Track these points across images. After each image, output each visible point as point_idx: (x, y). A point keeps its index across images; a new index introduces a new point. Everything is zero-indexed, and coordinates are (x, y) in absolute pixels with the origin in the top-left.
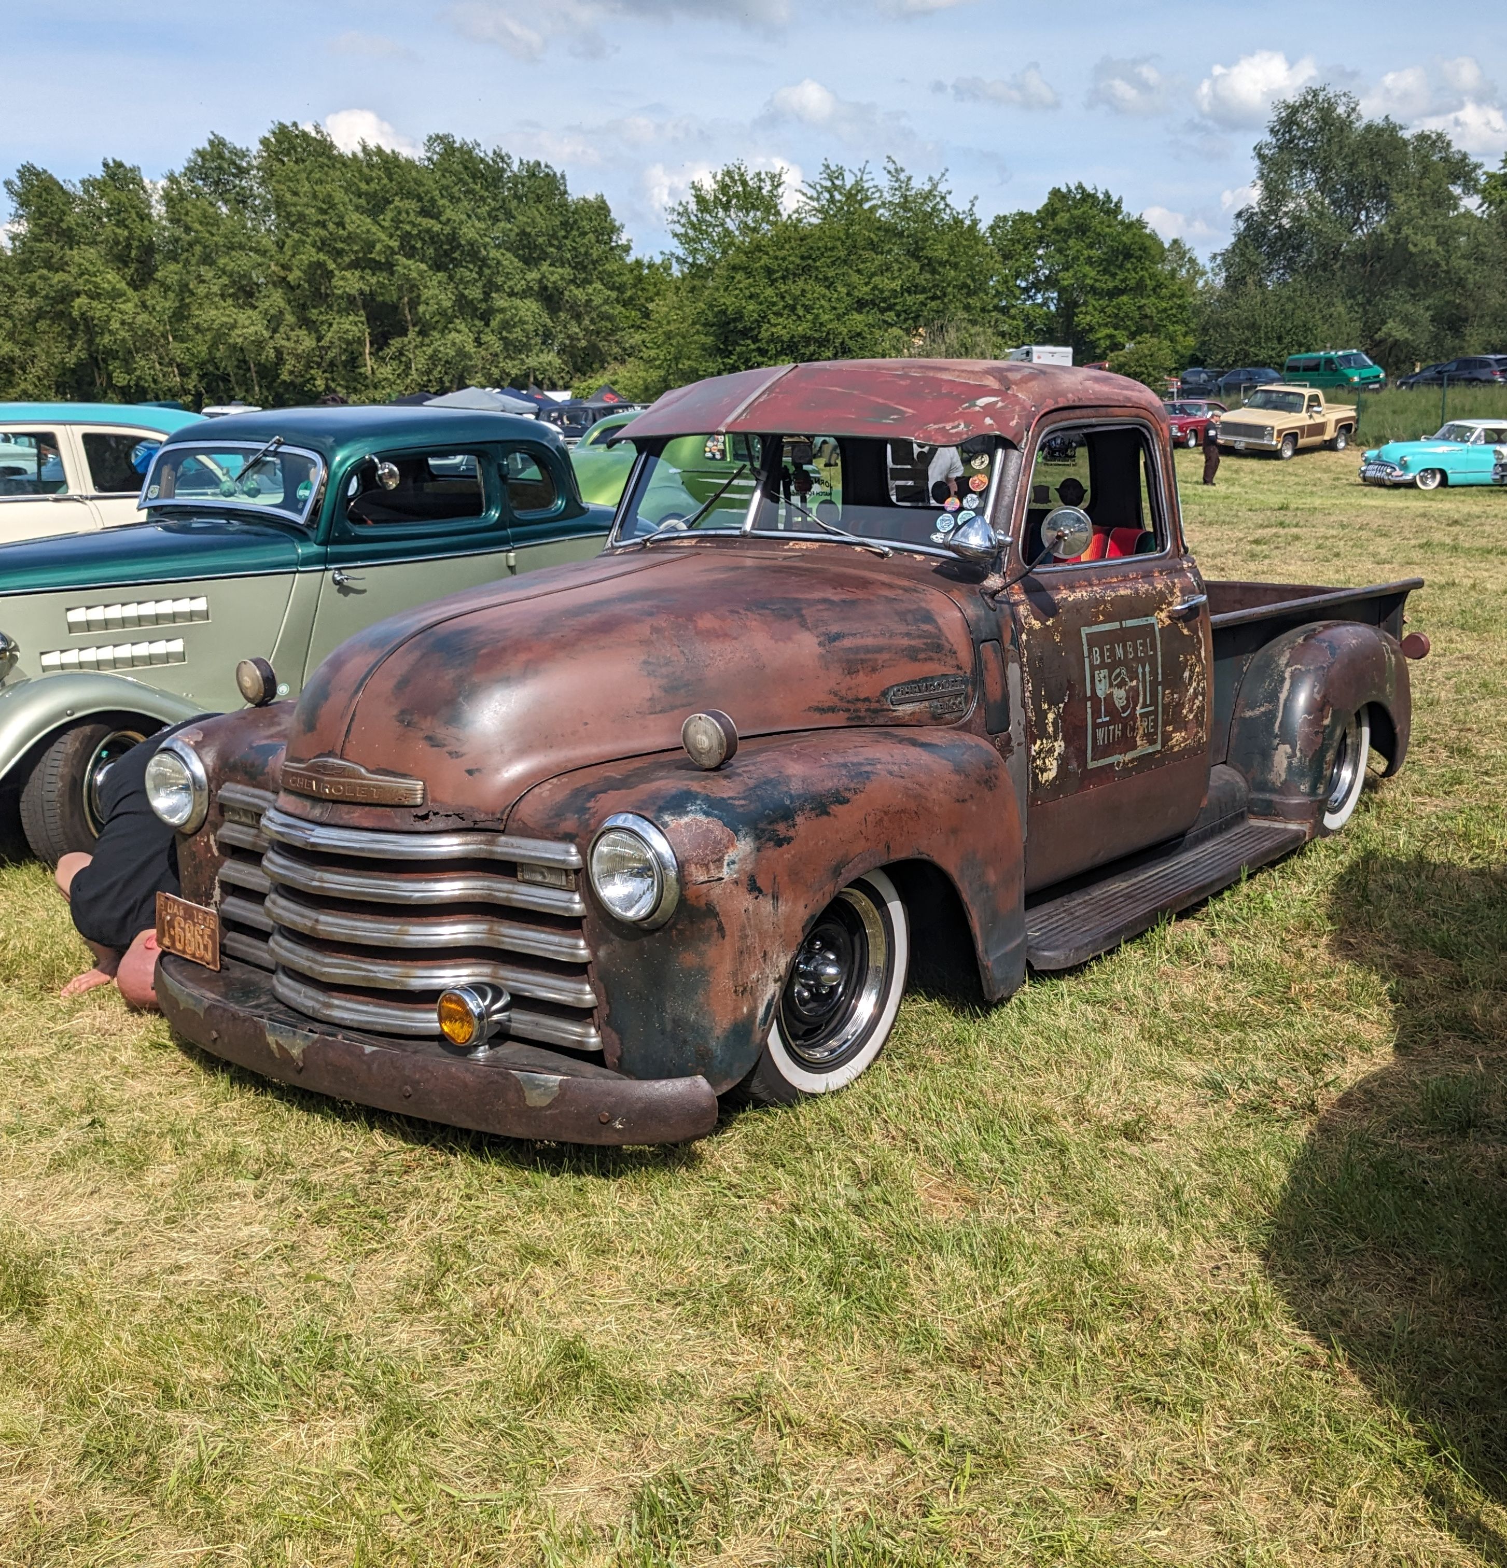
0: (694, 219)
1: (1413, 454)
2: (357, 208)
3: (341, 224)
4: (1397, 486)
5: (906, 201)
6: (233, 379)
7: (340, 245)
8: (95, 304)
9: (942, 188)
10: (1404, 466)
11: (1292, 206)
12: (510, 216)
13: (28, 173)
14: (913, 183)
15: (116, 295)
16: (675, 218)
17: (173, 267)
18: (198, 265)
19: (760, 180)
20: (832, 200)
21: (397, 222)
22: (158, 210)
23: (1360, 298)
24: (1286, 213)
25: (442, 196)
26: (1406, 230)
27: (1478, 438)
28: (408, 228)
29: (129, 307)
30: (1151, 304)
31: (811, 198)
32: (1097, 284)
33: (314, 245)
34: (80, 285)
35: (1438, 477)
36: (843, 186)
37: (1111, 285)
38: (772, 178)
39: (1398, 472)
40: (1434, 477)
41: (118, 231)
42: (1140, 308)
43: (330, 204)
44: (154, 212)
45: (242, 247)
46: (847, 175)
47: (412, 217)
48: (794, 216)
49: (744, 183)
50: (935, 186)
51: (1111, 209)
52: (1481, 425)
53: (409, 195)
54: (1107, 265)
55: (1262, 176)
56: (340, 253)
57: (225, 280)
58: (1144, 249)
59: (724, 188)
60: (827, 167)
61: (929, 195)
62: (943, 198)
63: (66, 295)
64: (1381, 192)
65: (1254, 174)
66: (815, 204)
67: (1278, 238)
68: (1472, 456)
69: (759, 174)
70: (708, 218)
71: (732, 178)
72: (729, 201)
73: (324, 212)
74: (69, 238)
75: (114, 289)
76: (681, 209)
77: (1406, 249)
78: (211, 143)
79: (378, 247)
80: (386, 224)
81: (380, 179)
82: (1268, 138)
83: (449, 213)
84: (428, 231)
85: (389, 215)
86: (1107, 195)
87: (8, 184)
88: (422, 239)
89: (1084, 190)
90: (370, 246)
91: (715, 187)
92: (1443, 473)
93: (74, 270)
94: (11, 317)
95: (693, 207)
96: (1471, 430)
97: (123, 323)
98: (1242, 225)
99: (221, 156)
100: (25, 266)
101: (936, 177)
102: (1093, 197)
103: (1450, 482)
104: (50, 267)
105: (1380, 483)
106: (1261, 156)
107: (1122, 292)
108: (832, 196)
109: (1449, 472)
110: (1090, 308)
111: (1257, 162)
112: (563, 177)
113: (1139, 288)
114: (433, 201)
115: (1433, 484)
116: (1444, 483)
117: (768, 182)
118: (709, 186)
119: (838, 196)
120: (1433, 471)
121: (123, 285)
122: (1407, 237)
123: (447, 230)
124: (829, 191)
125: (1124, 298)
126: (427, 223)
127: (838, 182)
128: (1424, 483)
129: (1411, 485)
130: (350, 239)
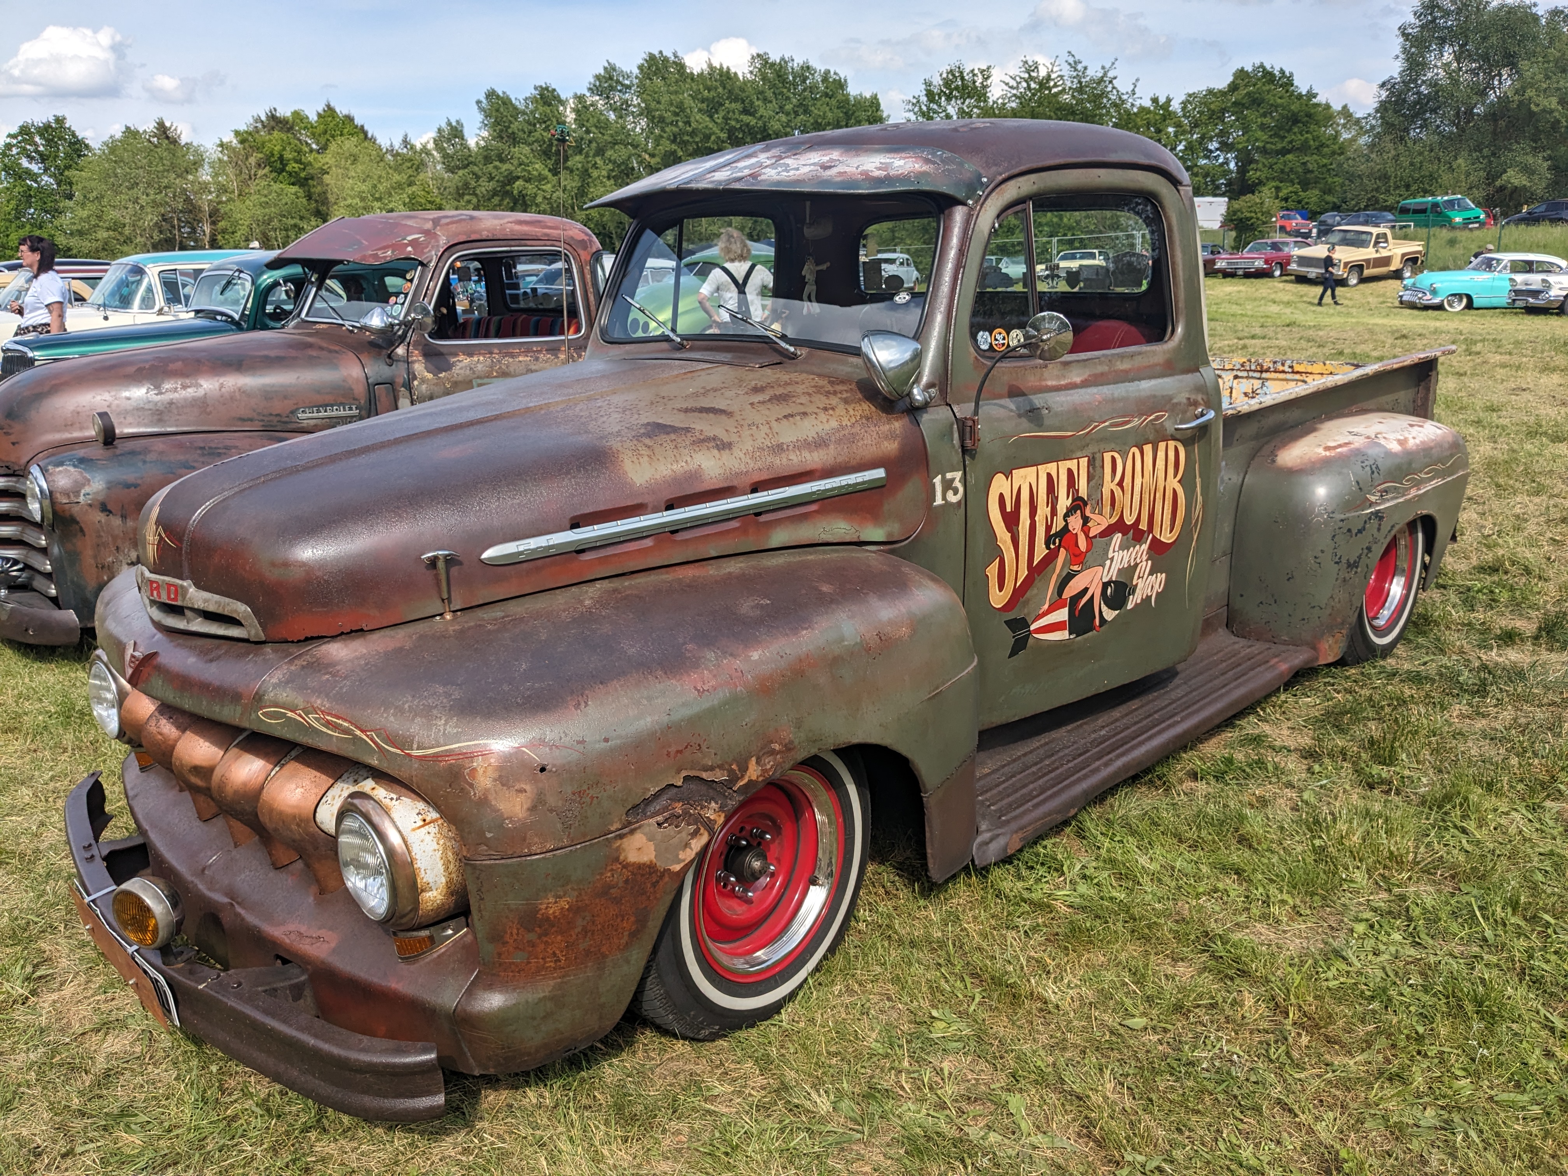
0: (924, 108)
1: (1442, 282)
2: (700, 110)
3: (688, 123)
4: (1426, 308)
5: (1081, 87)
6: (614, 236)
7: (686, 138)
8: (527, 185)
9: (1111, 74)
10: (1434, 292)
11: (1430, 75)
12: (806, 111)
13: (491, 94)
14: (1088, 72)
15: (541, 178)
16: (910, 107)
17: (578, 158)
18: (594, 156)
19: (974, 75)
20: (1029, 87)
21: (726, 119)
22: (570, 117)
23: (1486, 152)
24: (1424, 82)
25: (758, 99)
26: (1530, 93)
27: (1505, 268)
28: (733, 123)
29: (548, 187)
30: (1312, 161)
31: (1012, 87)
32: (1268, 146)
33: (668, 139)
34: (519, 172)
35: (1465, 301)
36: (1037, 77)
37: (1279, 146)
38: (982, 71)
39: (1429, 296)
40: (1461, 300)
41: (545, 134)
42: (1304, 164)
43: (681, 106)
44: (568, 120)
45: (621, 142)
46: (1041, 68)
47: (737, 116)
48: (1000, 101)
49: (963, 79)
50: (1105, 74)
51: (1286, 82)
52: (1507, 257)
53: (736, 100)
54: (1278, 132)
55: (1405, 51)
56: (686, 143)
57: (610, 166)
58: (1309, 115)
59: (947, 83)
60: (1026, 62)
61: (1101, 80)
62: (1111, 82)
63: (511, 179)
64: (1510, 60)
65: (1398, 50)
66: (1014, 92)
67: (1416, 103)
68: (1496, 283)
69: (972, 71)
70: (935, 107)
71: (954, 75)
72: (951, 93)
73: (676, 114)
74: (514, 140)
75: (540, 174)
76: (915, 101)
77: (1530, 109)
78: (605, 69)
79: (713, 138)
80: (719, 121)
81: (716, 88)
82: (1412, 19)
83: (762, 112)
84: (748, 125)
85: (722, 114)
86: (1282, 72)
87: (479, 102)
88: (744, 132)
89: (1264, 69)
90: (707, 137)
91: (941, 83)
92: (1469, 297)
93: (515, 162)
94: (476, 195)
95: (924, 99)
96: (1499, 261)
97: (545, 198)
98: (1384, 94)
99: (611, 78)
100: (487, 159)
101: (1107, 66)
102: (1271, 74)
103: (1475, 305)
104: (502, 161)
105: (1412, 306)
106: (1405, 35)
107: (1289, 152)
108: (1029, 86)
109: (1474, 297)
110: (1260, 166)
111: (1401, 39)
112: (846, 81)
113: (1304, 148)
114: (752, 103)
115: (1459, 307)
116: (1470, 306)
117: (980, 76)
118: (937, 81)
119: (1033, 85)
120: (1459, 296)
121: (546, 172)
122: (1530, 98)
123: (760, 124)
124: (1026, 81)
125: (1290, 157)
126: (746, 119)
127: (1034, 74)
128: (1451, 306)
129: (1440, 307)
130: (693, 133)
